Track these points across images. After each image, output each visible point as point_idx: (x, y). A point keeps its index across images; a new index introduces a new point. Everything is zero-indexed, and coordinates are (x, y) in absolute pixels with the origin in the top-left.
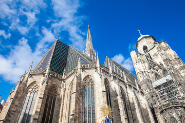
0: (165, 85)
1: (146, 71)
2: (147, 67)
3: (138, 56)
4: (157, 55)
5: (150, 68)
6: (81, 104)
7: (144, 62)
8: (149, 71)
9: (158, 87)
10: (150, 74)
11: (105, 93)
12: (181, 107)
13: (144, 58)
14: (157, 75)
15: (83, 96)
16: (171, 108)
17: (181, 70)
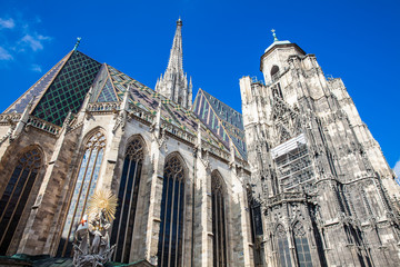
0: (293, 154)
1: (262, 122)
2: (269, 114)
3: (253, 88)
4: (291, 88)
5: (275, 117)
6: (67, 187)
7: (263, 103)
8: (270, 123)
9: (280, 160)
10: (271, 129)
11: (113, 166)
12: (302, 202)
13: (267, 93)
14: (284, 132)
15: (74, 171)
16: (281, 204)
17: (330, 122)
